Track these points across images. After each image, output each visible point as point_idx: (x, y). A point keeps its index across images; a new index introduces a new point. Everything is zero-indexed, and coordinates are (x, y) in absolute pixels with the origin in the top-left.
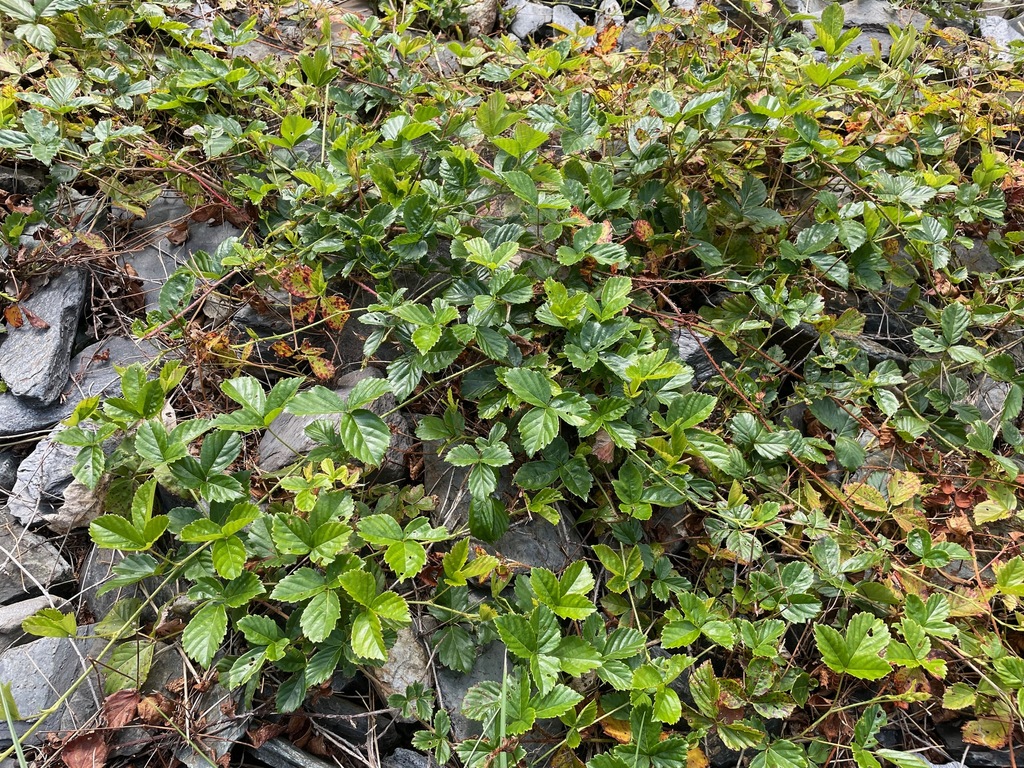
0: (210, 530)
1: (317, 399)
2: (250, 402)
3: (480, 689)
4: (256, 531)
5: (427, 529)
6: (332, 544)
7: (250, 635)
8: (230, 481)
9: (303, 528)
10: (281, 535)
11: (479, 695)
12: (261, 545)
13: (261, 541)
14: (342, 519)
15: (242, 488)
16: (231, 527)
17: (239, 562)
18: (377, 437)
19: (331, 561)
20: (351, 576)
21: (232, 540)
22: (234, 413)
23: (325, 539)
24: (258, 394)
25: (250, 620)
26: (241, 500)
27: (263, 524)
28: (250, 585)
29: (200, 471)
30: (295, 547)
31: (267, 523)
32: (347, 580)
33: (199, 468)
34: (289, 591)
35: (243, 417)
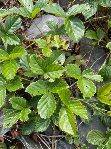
0: (4, 55)
1: (55, 9)
2: (27, 7)
3: (93, 132)
4: (23, 59)
5: (92, 74)
6: (54, 73)
7: (14, 105)
8: (15, 37)
9: (43, 63)
10: (33, 64)
11: (93, 134)
12: (24, 65)
13: (24, 64)
14: (60, 63)
15: (20, 41)
16: (13, 56)
17: (14, 72)
18: (78, 30)
19: (53, 81)
20: (63, 91)
21: (13, 62)
22: (20, 8)
23: (51, 70)
24: (31, 4)
25: (15, 99)
26: (19, 46)
27: (26, 57)
28: (17, 83)
29: (4, 30)
30: (38, 71)
31: (28, 57)
32: (61, 92)
33: (4, 29)
34: (33, 89)
35: (24, 11)
